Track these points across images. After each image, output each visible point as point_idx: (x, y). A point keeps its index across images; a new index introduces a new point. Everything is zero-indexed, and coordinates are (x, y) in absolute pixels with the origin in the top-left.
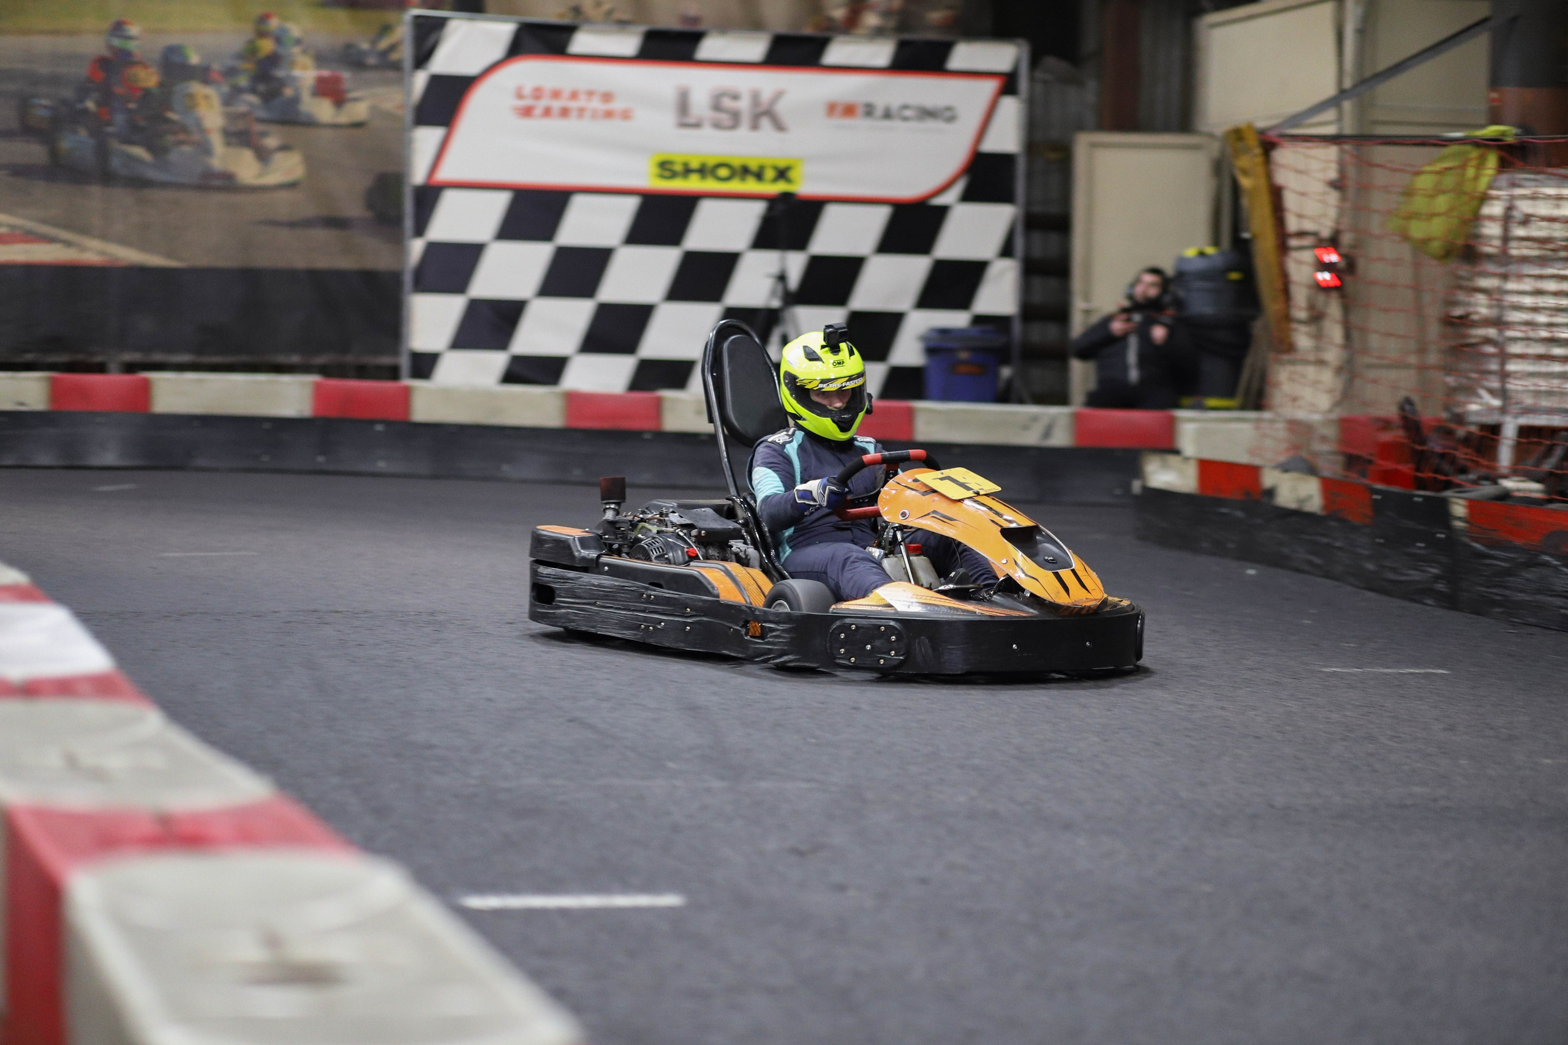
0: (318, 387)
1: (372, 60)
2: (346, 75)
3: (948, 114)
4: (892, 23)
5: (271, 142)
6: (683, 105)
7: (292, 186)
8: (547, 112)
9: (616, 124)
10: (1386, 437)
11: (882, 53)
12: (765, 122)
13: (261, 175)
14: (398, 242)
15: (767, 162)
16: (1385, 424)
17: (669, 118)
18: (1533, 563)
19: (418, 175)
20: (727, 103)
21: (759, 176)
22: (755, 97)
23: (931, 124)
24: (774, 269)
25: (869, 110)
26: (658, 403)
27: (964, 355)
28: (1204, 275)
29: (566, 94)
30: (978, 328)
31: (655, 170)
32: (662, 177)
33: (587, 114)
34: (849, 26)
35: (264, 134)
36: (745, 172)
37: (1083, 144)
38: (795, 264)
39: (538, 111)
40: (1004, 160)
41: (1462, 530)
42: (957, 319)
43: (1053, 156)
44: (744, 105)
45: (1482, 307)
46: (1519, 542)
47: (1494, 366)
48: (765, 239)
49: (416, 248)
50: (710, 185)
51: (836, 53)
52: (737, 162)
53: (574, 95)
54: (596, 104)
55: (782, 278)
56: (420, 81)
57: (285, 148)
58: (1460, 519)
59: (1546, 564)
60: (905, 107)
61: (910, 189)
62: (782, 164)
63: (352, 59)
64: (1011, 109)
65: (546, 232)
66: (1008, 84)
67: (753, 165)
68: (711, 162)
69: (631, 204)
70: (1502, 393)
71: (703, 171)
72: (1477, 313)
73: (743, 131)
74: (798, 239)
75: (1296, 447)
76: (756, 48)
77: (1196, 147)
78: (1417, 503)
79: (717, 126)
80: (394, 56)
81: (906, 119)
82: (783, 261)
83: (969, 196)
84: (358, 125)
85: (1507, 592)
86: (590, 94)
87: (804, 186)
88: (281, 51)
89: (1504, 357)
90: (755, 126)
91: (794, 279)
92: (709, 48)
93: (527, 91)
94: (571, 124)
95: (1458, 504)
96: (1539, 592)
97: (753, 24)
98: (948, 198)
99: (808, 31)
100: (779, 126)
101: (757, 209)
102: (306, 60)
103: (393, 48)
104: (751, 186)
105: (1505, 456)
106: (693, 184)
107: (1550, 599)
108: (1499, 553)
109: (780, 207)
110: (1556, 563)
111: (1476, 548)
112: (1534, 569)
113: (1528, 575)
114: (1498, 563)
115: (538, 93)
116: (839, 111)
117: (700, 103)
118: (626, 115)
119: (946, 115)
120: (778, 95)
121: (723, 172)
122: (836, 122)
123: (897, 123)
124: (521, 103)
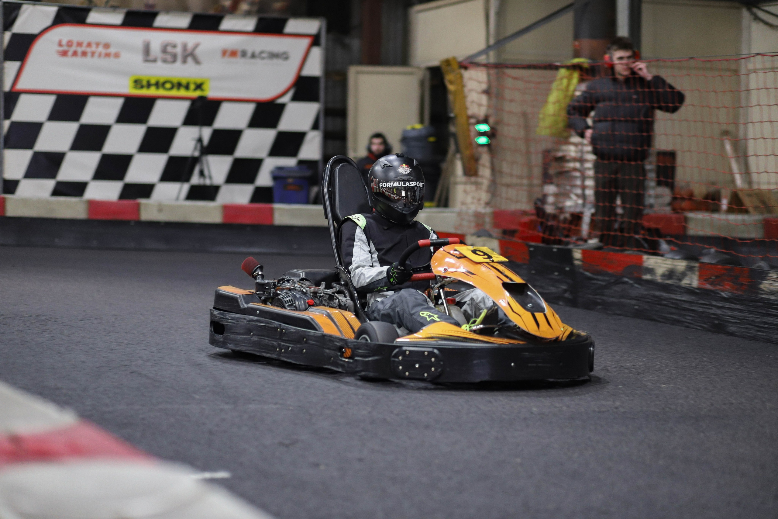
3: (285, 56)
4: (255, 8)
6: (147, 50)
8: (75, 54)
9: (112, 59)
10: (526, 219)
11: (250, 24)
12: (190, 60)
15: (192, 80)
16: (525, 213)
17: (139, 58)
18: (618, 282)
20: (169, 49)
21: (187, 87)
22: (185, 47)
23: (275, 61)
24: (196, 136)
25: (244, 54)
26: (138, 206)
27: (291, 181)
29: (85, 44)
30: (301, 167)
31: (131, 84)
32: (135, 87)
33: (96, 55)
34: (233, 10)
36: (179, 85)
37: (353, 71)
38: (206, 133)
39: (70, 53)
40: (313, 81)
41: (579, 266)
42: (290, 162)
43: (337, 78)
44: (179, 50)
45: (572, 152)
46: (610, 271)
47: (578, 182)
48: (190, 120)
49: (6, 124)
50: (161, 92)
51: (226, 24)
52: (175, 81)
53: (89, 45)
54: (101, 49)
55: (200, 140)
56: (7, 36)
58: (577, 260)
59: (626, 283)
60: (262, 52)
61: (266, 95)
62: (199, 81)
64: (317, 53)
65: (75, 117)
66: (315, 41)
67: (184, 82)
68: (162, 80)
69: (120, 102)
70: (583, 196)
71: (157, 85)
72: (569, 155)
73: (179, 63)
74: (208, 120)
76: (184, 21)
77: (411, 74)
78: (555, 252)
79: (165, 61)
81: (263, 58)
82: (200, 132)
83: (295, 98)
85: (604, 298)
86: (98, 44)
87: (211, 93)
89: (584, 178)
90: (184, 61)
91: (206, 140)
92: (161, 20)
93: (64, 42)
94: (88, 60)
95: (577, 252)
96: (622, 297)
97: (183, 8)
98: (285, 99)
99: (211, 12)
100: (197, 62)
101: (186, 105)
104: (182, 93)
105: (585, 228)
106: (152, 92)
107: (628, 301)
108: (599, 277)
109: (198, 104)
110: (631, 282)
111: (586, 275)
112: (619, 285)
113: (615, 289)
114: (599, 282)
115: (70, 44)
116: (228, 53)
117: (156, 48)
118: (117, 55)
119: (284, 56)
120: (197, 46)
121: (168, 86)
122: (227, 59)
123: (258, 61)
124: (61, 49)
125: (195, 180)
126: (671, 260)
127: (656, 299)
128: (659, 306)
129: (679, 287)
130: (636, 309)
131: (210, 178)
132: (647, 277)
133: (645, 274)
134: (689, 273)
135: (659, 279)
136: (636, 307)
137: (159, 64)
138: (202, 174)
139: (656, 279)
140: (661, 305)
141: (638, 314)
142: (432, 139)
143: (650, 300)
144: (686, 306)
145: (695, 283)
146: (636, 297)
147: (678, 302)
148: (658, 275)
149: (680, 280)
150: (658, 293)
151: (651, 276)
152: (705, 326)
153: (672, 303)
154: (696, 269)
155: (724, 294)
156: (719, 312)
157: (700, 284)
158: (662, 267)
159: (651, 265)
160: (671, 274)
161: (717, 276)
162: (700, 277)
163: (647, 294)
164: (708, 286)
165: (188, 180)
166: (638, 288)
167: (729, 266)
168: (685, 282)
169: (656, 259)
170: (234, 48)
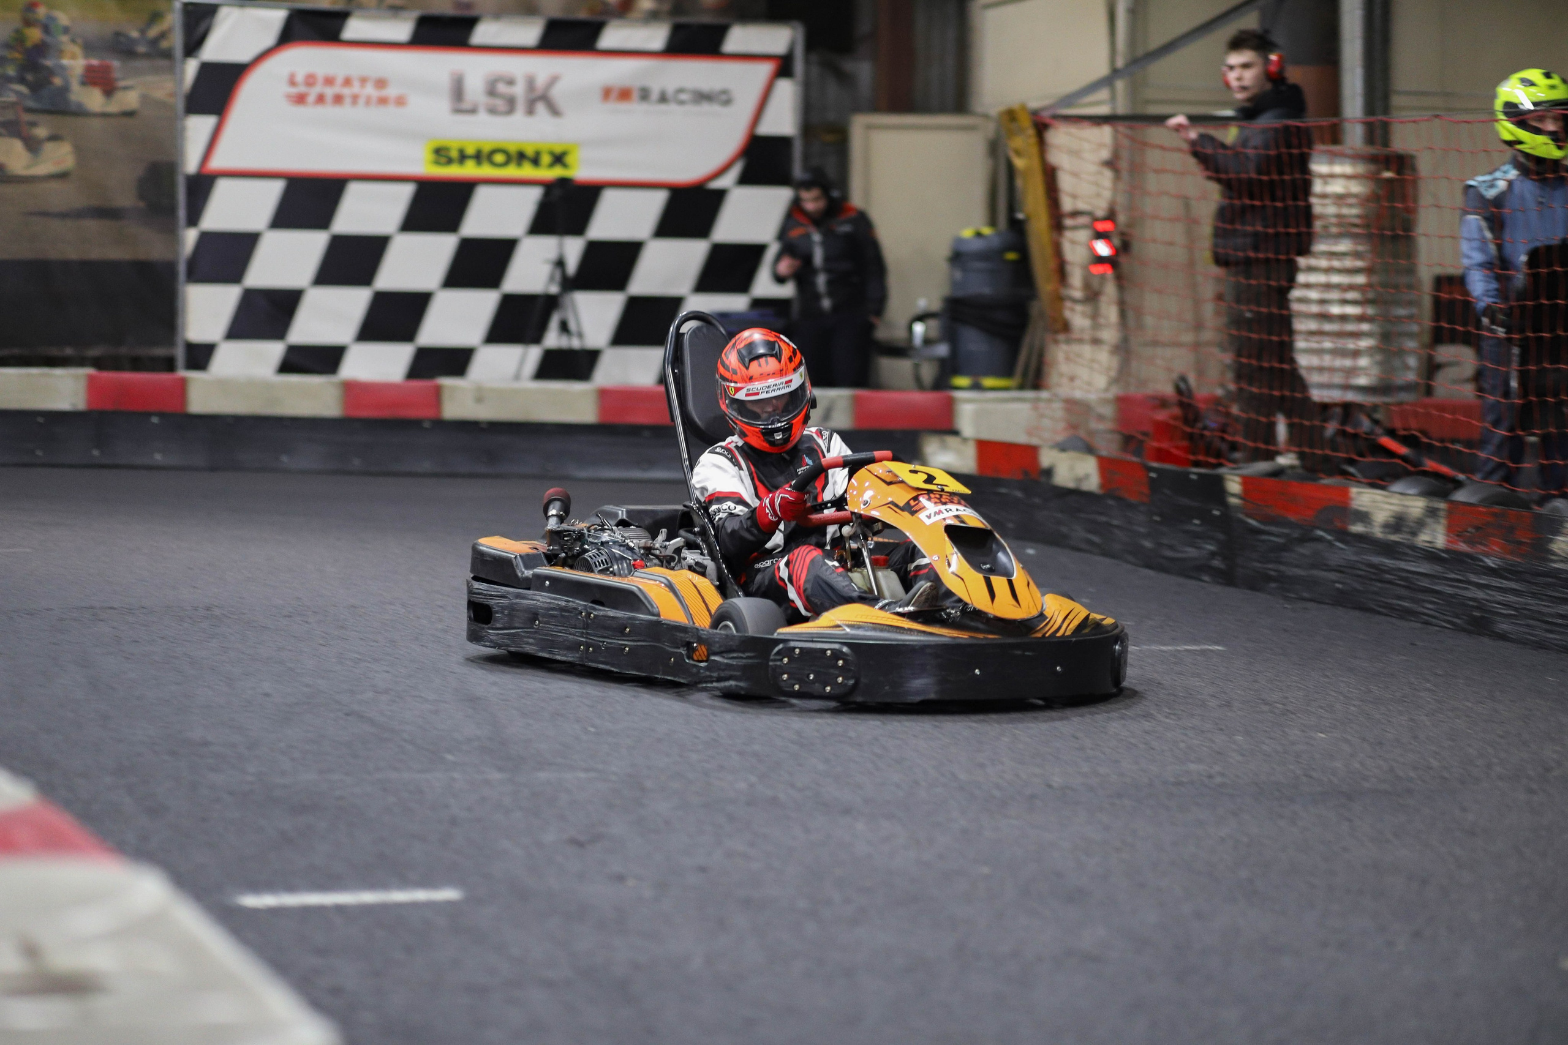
0: (91, 379)
1: (141, 49)
2: (116, 64)
3: (724, 97)
4: (666, 7)
5: (41, 132)
6: (458, 91)
7: (63, 176)
8: (321, 99)
9: (391, 110)
10: (1161, 416)
11: (656, 36)
12: (540, 108)
13: (28, 167)
14: (172, 233)
15: (544, 147)
16: (1162, 402)
17: (443, 105)
18: (1307, 538)
19: (191, 164)
20: (502, 88)
21: (536, 161)
22: (531, 83)
23: (706, 107)
24: (553, 255)
25: (645, 95)
26: (438, 391)
28: (984, 256)
29: (339, 80)
30: (756, 313)
31: (428, 156)
32: (437, 163)
33: (361, 101)
34: (623, 10)
35: (34, 124)
36: (521, 157)
37: (860, 126)
38: (573, 249)
39: (311, 98)
40: (781, 143)
41: (1236, 507)
42: (736, 303)
43: (829, 138)
44: (519, 90)
46: (1292, 518)
48: (542, 224)
49: (191, 237)
50: (487, 171)
51: (610, 38)
52: (513, 148)
53: (347, 82)
54: (370, 90)
55: (560, 263)
56: (191, 68)
57: (54, 138)
58: (1234, 495)
59: (1320, 539)
60: (681, 91)
61: (687, 173)
62: (558, 149)
63: (122, 48)
64: (787, 92)
65: (322, 220)
66: (784, 67)
67: (530, 151)
68: (487, 148)
69: (407, 191)
71: (478, 157)
73: (519, 116)
74: (576, 224)
75: (1073, 426)
76: (530, 32)
77: (971, 128)
78: (1193, 480)
79: (492, 111)
80: (164, 44)
81: (682, 103)
82: (561, 246)
83: (746, 179)
84: (130, 114)
85: (1282, 568)
86: (363, 81)
87: (581, 171)
88: (48, 39)
90: (530, 111)
91: (572, 264)
92: (483, 33)
93: (300, 78)
94: (346, 111)
95: (1233, 481)
96: (1313, 566)
97: (527, 9)
98: (726, 181)
99: (582, 15)
100: (554, 111)
101: (534, 194)
102: (77, 50)
103: (163, 35)
104: (527, 171)
106: (469, 170)
107: (1326, 574)
108: (1273, 529)
109: (557, 192)
110: (1329, 537)
111: (1249, 524)
112: (1308, 544)
113: (1301, 550)
114: (1272, 538)
115: (311, 80)
116: (614, 95)
117: (475, 87)
118: (400, 101)
119: (722, 98)
120: (554, 80)
121: (499, 158)
122: (612, 106)
123: (673, 107)
124: (294, 91)
125: (553, 339)
126: (1397, 495)
127: (1371, 570)
128: (1379, 585)
129: (1414, 548)
130: (1338, 589)
131: (580, 335)
132: (1357, 528)
133: (1354, 523)
134: (1429, 520)
135: (1378, 532)
136: (1339, 586)
138: (564, 327)
139: (1373, 533)
140: (1381, 581)
141: (1344, 600)
142: (1010, 256)
143: (1360, 573)
144: (1425, 583)
145: (1441, 541)
146: (1340, 566)
147: (1410, 575)
148: (1376, 524)
149: (1414, 534)
150: (1376, 559)
151: (1366, 527)
152: (1457, 621)
153: (1402, 578)
154: (1442, 514)
155: (1490, 562)
156: (1480, 595)
157: (1449, 541)
158: (1382, 509)
159: (1363, 506)
160: (1398, 523)
161: (1477, 528)
162: (1450, 529)
163: (1357, 561)
164: (1463, 547)
165: (537, 339)
166: (1342, 549)
167: (1498, 508)
168: (1423, 538)
169: (1373, 493)
170: (627, 83)
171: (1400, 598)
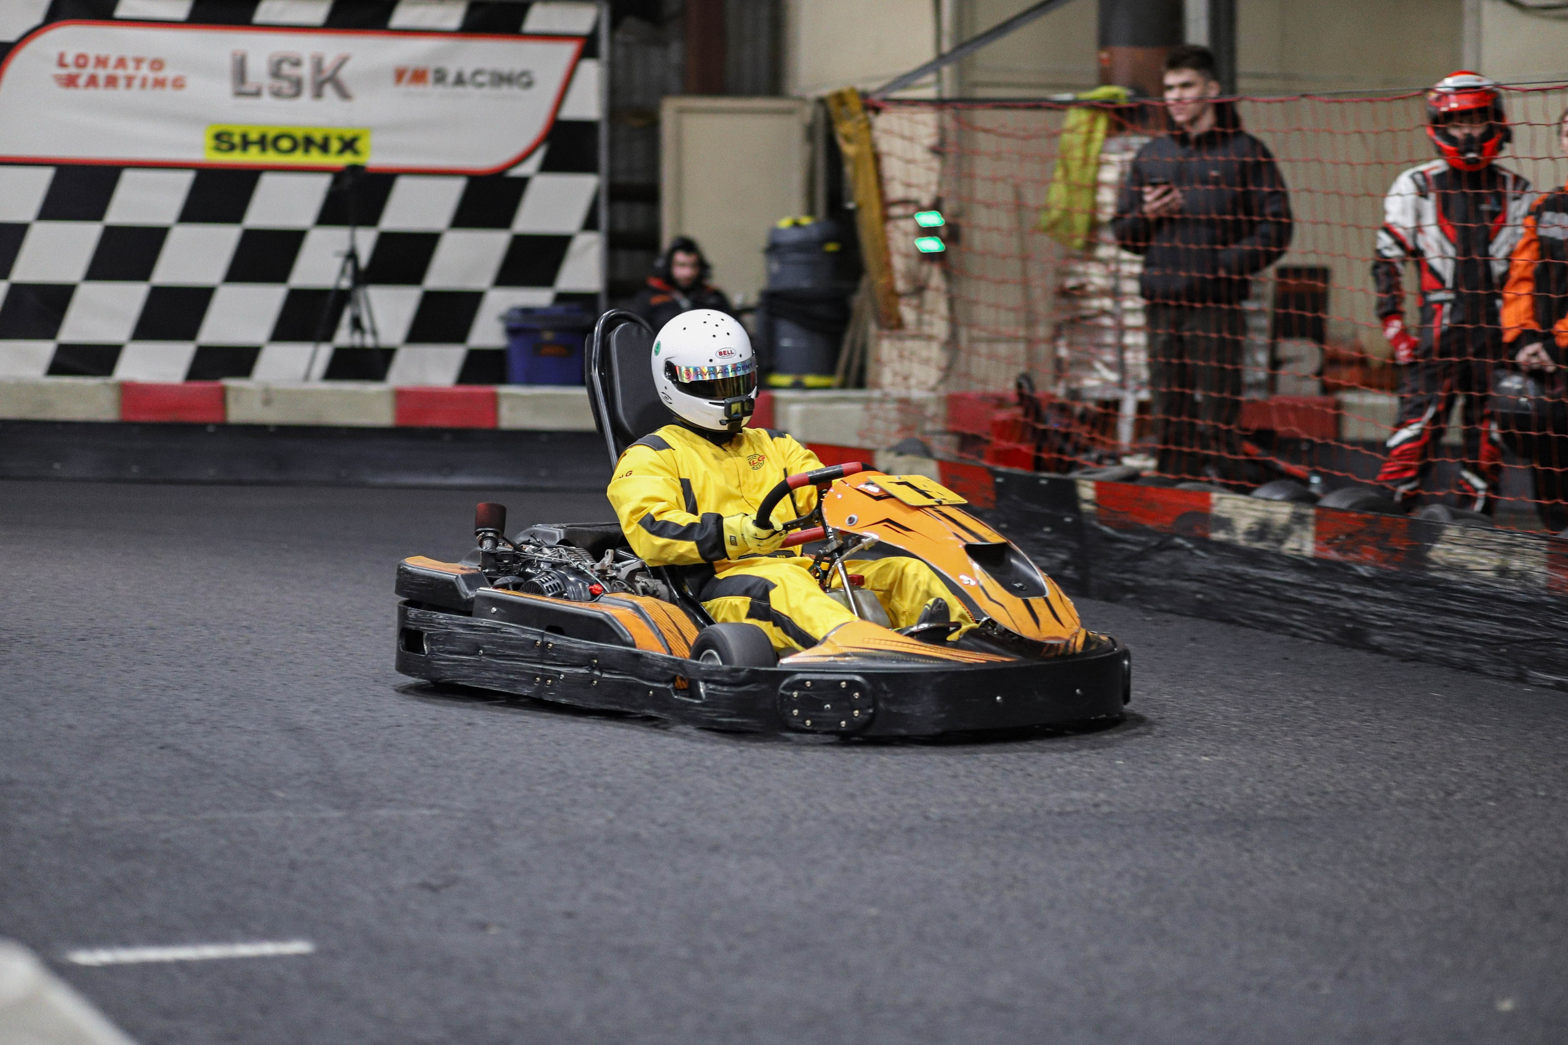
3: (525, 80)
6: (240, 72)
8: (92, 81)
9: (169, 91)
10: (1003, 415)
11: (452, 15)
12: (329, 90)
15: (334, 133)
16: (1001, 402)
17: (226, 86)
18: (1165, 546)
20: (286, 69)
21: (324, 147)
22: (318, 64)
23: (505, 89)
24: (345, 247)
25: (440, 77)
26: (223, 392)
27: (548, 336)
28: (799, 247)
29: (112, 62)
30: (561, 308)
31: (210, 142)
32: (218, 149)
33: (137, 83)
36: (309, 143)
37: (670, 109)
38: (365, 240)
39: (82, 81)
40: (586, 128)
41: (1089, 513)
42: (540, 298)
43: (638, 122)
44: (305, 71)
45: (1096, 277)
46: (1149, 525)
47: (1109, 338)
48: (331, 215)
50: (271, 158)
51: (403, 16)
52: (299, 134)
53: (121, 63)
54: (145, 70)
55: (352, 256)
58: (1087, 501)
59: (1180, 547)
60: (477, 73)
61: (486, 160)
62: (348, 135)
64: (591, 73)
65: (96, 212)
66: (588, 47)
67: (318, 137)
68: (271, 134)
69: (186, 179)
70: (1120, 367)
71: (263, 143)
72: (1092, 283)
73: (306, 99)
74: (370, 215)
76: (316, 10)
77: (789, 112)
78: (1042, 486)
79: (277, 94)
81: (481, 85)
82: (353, 238)
83: (547, 166)
85: (1140, 578)
86: (139, 62)
87: (373, 157)
89: (1121, 329)
90: (318, 94)
91: (364, 257)
92: (267, 11)
93: (69, 59)
94: (120, 93)
95: (1085, 486)
96: (1172, 576)
98: (528, 168)
100: (344, 94)
101: (323, 182)
104: (316, 158)
105: (1125, 432)
106: (253, 157)
107: (1186, 584)
108: (1128, 536)
109: (348, 181)
110: (1190, 546)
111: (1105, 532)
112: (1167, 553)
113: (1160, 559)
114: (1129, 547)
115: (81, 61)
116: (407, 76)
117: (258, 70)
118: (178, 84)
119: (524, 80)
120: (343, 61)
121: (285, 144)
122: (405, 88)
123: (470, 89)
124: (64, 72)
125: (344, 337)
126: (1263, 502)
127: (1235, 580)
128: (1243, 595)
129: (1279, 555)
130: (1199, 600)
131: (374, 333)
132: (1220, 536)
133: (1216, 530)
134: (1297, 527)
135: (1241, 540)
136: (1200, 596)
137: (266, 99)
138: (357, 324)
139: (1236, 541)
140: (1245, 591)
141: (1204, 611)
142: (831, 247)
143: (1221, 582)
144: (1293, 593)
145: (1309, 548)
146: (1200, 575)
147: (1277, 586)
148: (1239, 531)
149: (1281, 542)
150: (1239, 569)
151: (1227, 534)
152: (1328, 633)
153: (1267, 588)
154: (1311, 520)
155: (1362, 571)
156: (1353, 605)
157: (1317, 549)
158: (1244, 516)
159: (1227, 513)
160: (1262, 530)
161: (1349, 535)
162: (1319, 537)
163: (1220, 571)
164: (1333, 555)
165: (328, 337)
166: (1204, 558)
167: (1370, 514)
168: (1290, 546)
169: (1236, 499)
170: (421, 64)
171: (1265, 609)
